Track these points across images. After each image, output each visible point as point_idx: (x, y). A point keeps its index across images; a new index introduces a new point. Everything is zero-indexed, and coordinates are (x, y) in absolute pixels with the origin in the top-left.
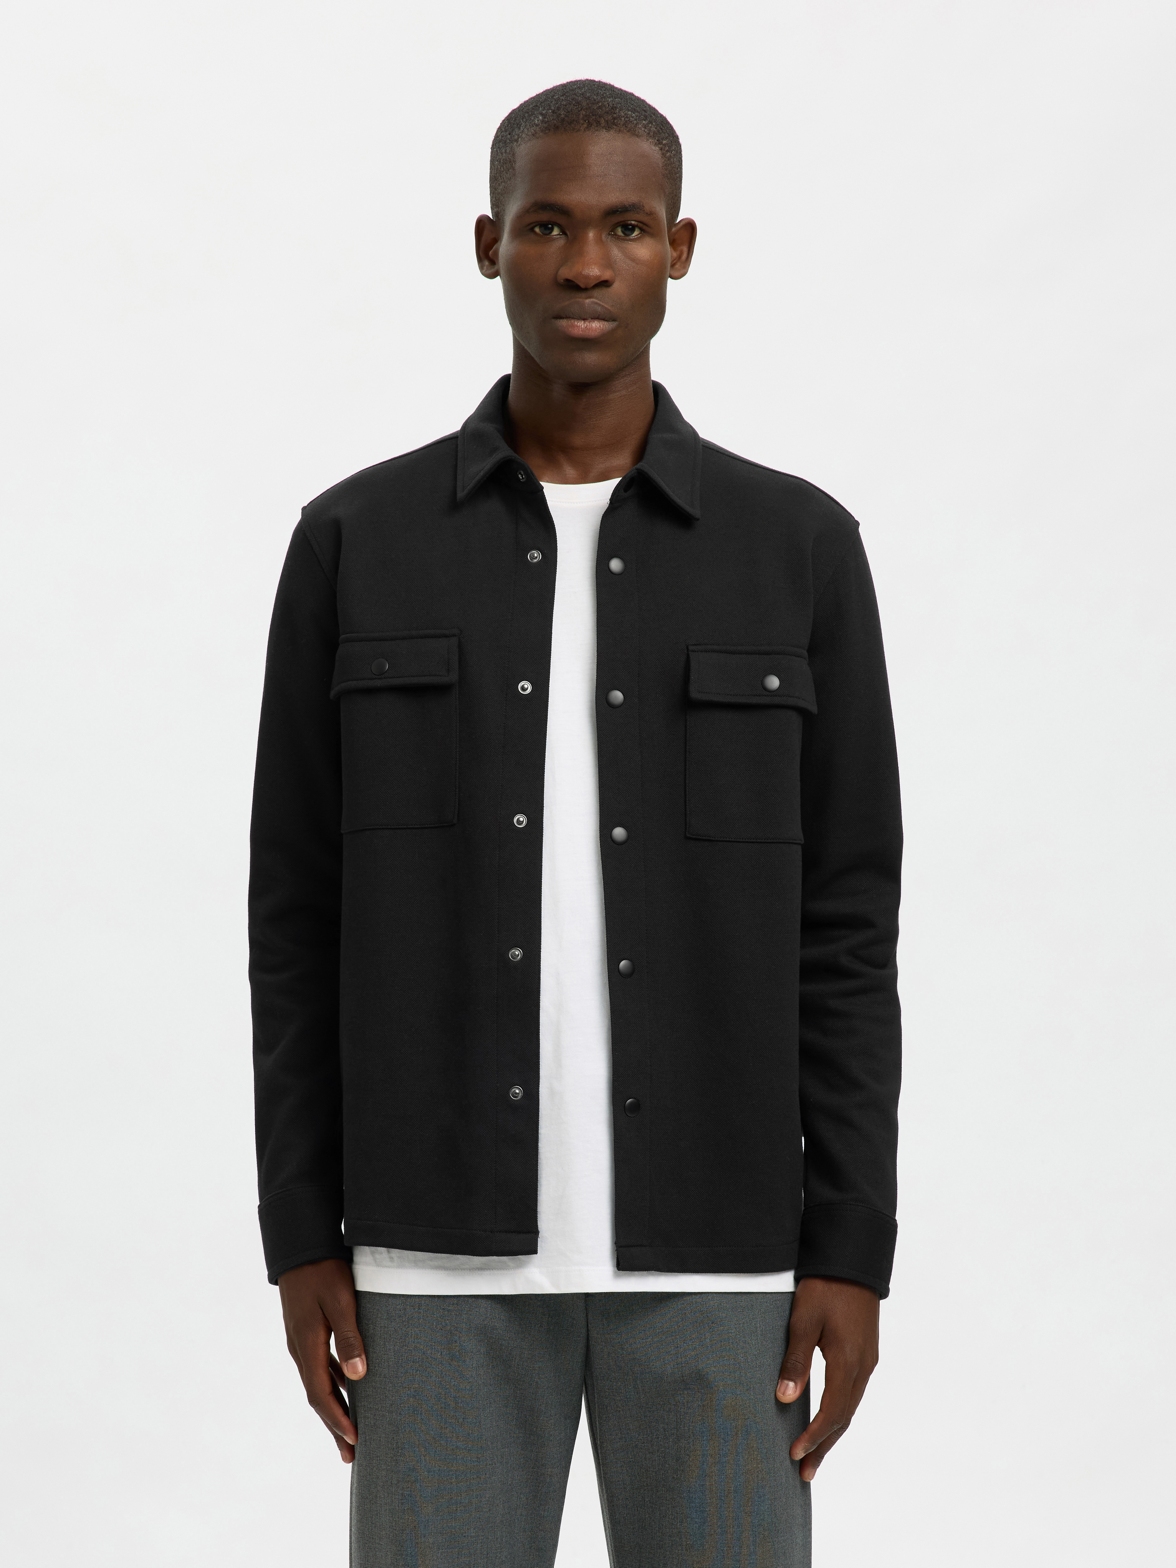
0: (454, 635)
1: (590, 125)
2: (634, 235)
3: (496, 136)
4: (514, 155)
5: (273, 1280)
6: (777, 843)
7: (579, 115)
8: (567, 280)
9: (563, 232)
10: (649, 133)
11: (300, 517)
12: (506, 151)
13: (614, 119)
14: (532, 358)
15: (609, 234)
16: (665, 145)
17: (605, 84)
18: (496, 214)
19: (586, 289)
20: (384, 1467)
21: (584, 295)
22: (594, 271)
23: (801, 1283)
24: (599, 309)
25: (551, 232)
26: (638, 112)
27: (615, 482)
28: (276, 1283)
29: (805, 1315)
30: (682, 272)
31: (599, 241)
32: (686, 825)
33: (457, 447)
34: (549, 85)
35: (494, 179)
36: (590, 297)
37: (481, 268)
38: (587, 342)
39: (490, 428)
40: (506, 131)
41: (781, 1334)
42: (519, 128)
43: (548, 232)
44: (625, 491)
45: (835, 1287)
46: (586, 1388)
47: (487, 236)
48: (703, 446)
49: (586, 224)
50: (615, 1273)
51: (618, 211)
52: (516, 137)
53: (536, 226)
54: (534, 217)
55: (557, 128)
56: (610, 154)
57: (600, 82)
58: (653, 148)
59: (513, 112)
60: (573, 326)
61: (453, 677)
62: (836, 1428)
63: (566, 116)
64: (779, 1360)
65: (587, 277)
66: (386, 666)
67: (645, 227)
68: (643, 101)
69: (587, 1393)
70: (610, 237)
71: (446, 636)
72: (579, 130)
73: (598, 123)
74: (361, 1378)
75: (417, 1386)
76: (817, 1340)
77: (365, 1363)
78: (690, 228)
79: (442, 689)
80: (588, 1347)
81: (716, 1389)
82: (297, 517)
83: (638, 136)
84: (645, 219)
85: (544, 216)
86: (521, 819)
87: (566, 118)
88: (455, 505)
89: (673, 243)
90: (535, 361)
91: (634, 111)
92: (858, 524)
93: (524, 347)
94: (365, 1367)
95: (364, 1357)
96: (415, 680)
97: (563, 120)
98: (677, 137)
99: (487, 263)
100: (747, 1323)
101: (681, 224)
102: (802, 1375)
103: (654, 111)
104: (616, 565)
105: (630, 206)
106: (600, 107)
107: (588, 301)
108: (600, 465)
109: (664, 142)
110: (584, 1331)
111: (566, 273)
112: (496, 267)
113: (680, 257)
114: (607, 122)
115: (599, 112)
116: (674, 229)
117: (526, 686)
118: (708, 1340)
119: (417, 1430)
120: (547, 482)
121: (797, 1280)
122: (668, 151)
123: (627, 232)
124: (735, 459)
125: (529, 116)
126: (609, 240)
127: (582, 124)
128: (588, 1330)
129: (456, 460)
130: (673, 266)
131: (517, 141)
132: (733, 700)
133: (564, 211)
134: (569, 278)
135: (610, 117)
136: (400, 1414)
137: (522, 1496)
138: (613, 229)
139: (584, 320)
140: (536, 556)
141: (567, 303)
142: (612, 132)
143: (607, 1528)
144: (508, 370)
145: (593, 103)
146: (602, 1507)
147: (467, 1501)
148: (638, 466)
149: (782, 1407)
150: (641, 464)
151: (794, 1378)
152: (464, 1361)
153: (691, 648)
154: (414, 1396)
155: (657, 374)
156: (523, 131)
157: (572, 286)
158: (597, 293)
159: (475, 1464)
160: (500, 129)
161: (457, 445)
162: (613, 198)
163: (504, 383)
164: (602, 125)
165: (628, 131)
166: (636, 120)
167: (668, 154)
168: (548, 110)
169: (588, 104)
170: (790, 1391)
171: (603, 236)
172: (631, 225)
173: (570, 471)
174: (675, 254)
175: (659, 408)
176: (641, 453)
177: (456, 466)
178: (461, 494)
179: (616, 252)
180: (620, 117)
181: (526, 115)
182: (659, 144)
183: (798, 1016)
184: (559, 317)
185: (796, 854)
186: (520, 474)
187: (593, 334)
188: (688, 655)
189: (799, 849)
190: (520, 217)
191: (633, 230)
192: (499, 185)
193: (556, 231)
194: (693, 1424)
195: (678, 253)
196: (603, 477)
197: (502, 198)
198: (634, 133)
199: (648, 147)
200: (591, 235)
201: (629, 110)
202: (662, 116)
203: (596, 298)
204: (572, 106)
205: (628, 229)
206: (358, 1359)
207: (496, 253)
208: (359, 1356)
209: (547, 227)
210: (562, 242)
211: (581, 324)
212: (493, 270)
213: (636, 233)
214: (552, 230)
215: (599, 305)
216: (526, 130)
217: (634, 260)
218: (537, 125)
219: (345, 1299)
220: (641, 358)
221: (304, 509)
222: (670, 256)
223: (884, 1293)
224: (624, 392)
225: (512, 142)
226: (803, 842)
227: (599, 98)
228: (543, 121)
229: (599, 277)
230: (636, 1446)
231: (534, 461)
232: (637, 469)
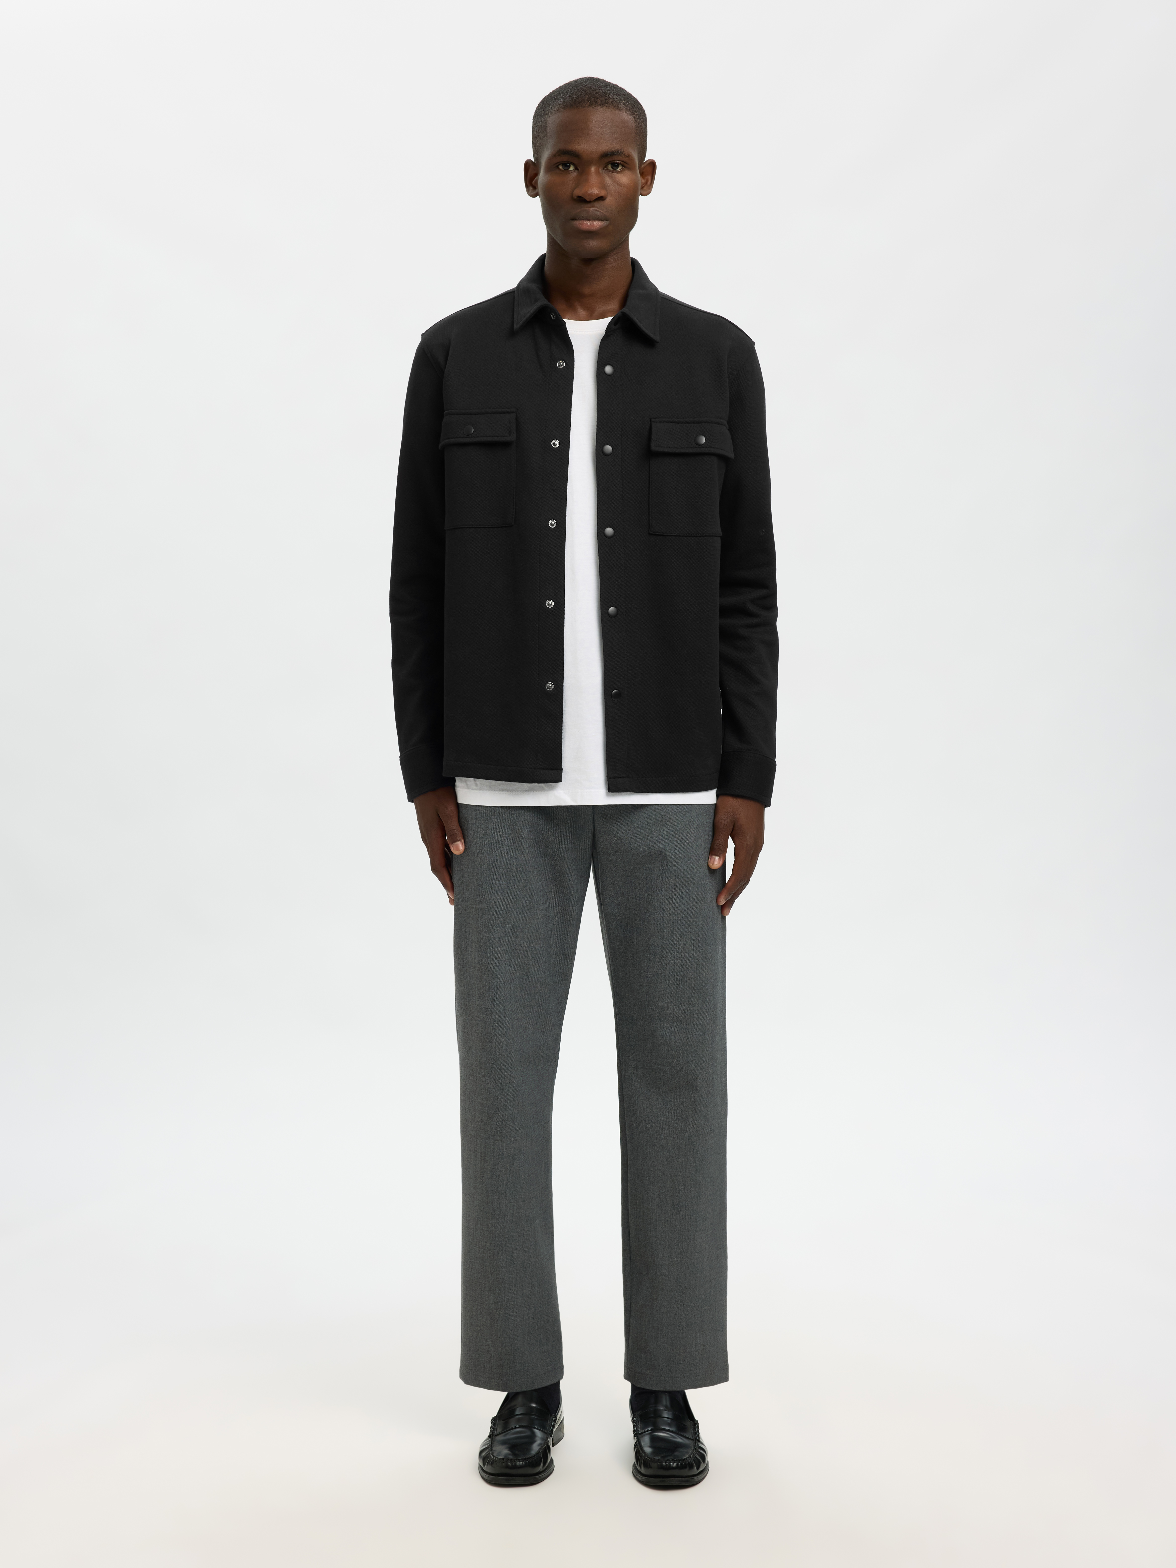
0: (513, 412)
1: (591, 103)
2: (618, 169)
3: (536, 112)
4: (546, 122)
5: (410, 799)
6: (704, 536)
7: (585, 98)
8: (579, 197)
9: (576, 168)
10: (627, 108)
11: (421, 339)
12: (541, 120)
13: (606, 100)
14: (559, 244)
15: (604, 169)
16: (636, 115)
17: (600, 79)
18: (536, 158)
19: (590, 202)
20: (474, 906)
21: (589, 205)
22: (595, 191)
23: (721, 798)
24: (598, 213)
25: (569, 169)
26: (620, 96)
27: (609, 319)
28: (412, 802)
29: (724, 818)
30: (648, 192)
31: (598, 173)
32: (649, 526)
33: (514, 298)
34: (567, 81)
35: (535, 138)
36: (593, 207)
37: (528, 191)
38: (591, 234)
39: (534, 286)
40: (541, 109)
41: (709, 827)
42: (549, 107)
43: (567, 168)
44: (615, 325)
45: (740, 801)
46: (593, 859)
47: (531, 172)
48: (661, 297)
49: (590, 163)
50: (607, 793)
51: (608, 155)
52: (547, 112)
53: (560, 165)
54: (559, 159)
55: (571, 106)
56: (603, 120)
57: (597, 78)
58: (629, 117)
59: (546, 97)
60: (583, 224)
61: (513, 438)
62: (742, 883)
63: (577, 98)
64: (709, 842)
65: (591, 195)
66: (472, 430)
67: (625, 164)
68: (623, 89)
69: (594, 863)
70: (604, 171)
71: (508, 413)
72: (584, 107)
73: (596, 102)
74: (462, 853)
75: (493, 858)
76: (730, 832)
77: (464, 844)
78: (653, 165)
79: (506, 445)
80: (594, 836)
81: (670, 860)
82: (419, 339)
83: (620, 110)
84: (625, 159)
85: (565, 158)
86: (553, 523)
87: (577, 100)
88: (513, 333)
89: (642, 174)
90: (560, 246)
91: (618, 95)
92: (754, 343)
93: (553, 238)
94: (464, 847)
95: (463, 841)
96: (489, 439)
97: (575, 101)
98: (644, 111)
99: (531, 188)
100: (688, 821)
101: (647, 163)
102: (723, 852)
103: (630, 95)
104: (608, 369)
105: (616, 151)
106: (597, 93)
107: (591, 209)
108: (600, 309)
109: (636, 113)
110: (592, 826)
111: (578, 192)
112: (537, 190)
113: (646, 183)
114: (601, 101)
115: (597, 96)
116: (642, 166)
117: (556, 443)
118: (665, 831)
119: (494, 884)
120: (569, 319)
121: (718, 795)
122: (638, 119)
123: (614, 168)
124: (681, 305)
125: (555, 99)
126: (603, 172)
127: (587, 103)
128: (594, 826)
129: (514, 305)
130: (642, 188)
131: (548, 114)
132: (678, 451)
133: (576, 155)
134: (580, 195)
135: (603, 99)
136: (483, 875)
137: (555, 923)
138: (606, 166)
139: (589, 220)
140: (562, 364)
141: (578, 211)
142: (604, 108)
143: (605, 942)
144: (545, 251)
145: (593, 91)
146: (602, 929)
147: (523, 926)
148: (622, 310)
149: (712, 871)
150: (624, 309)
151: (719, 854)
152: (521, 844)
153: (652, 420)
154: (492, 864)
155: (634, 253)
156: (551, 109)
157: (582, 200)
158: (597, 204)
159: (528, 904)
160: (538, 108)
161: (514, 296)
162: (606, 147)
163: (542, 258)
164: (599, 103)
165: (614, 107)
166: (619, 100)
167: (638, 121)
168: (566, 95)
169: (590, 91)
170: (716, 862)
171: (600, 170)
172: (617, 163)
173: (582, 312)
174: (643, 181)
175: (635, 274)
176: (624, 302)
177: (514, 309)
178: (516, 327)
179: (608, 180)
180: (609, 99)
181: (553, 99)
182: (633, 114)
183: (718, 639)
184: (574, 219)
185: (718, 543)
186: (552, 315)
187: (594, 228)
188: (651, 424)
189: (719, 540)
190: (550, 160)
191: (618, 166)
192: (538, 141)
193: (572, 168)
194: (657, 881)
195: (646, 180)
196: (602, 316)
197: (539, 149)
198: (618, 108)
199: (626, 116)
200: (593, 169)
201: (614, 94)
202: (634, 98)
203: (596, 207)
204: (580, 93)
205: (615, 165)
206: (459, 842)
207: (536, 182)
208: (460, 840)
209: (566, 165)
210: (575, 174)
211: (588, 223)
212: (535, 192)
213: (620, 168)
214: (569, 167)
215: (598, 211)
216: (553, 108)
217: (619, 184)
218: (560, 104)
219: (452, 808)
220: (623, 243)
221: (423, 335)
222: (640, 181)
223: (768, 804)
224: (614, 264)
225: (545, 115)
226: (721, 535)
227: (597, 87)
228: (563, 102)
229: (598, 194)
230: (623, 893)
231: (560, 306)
232: (622, 312)
